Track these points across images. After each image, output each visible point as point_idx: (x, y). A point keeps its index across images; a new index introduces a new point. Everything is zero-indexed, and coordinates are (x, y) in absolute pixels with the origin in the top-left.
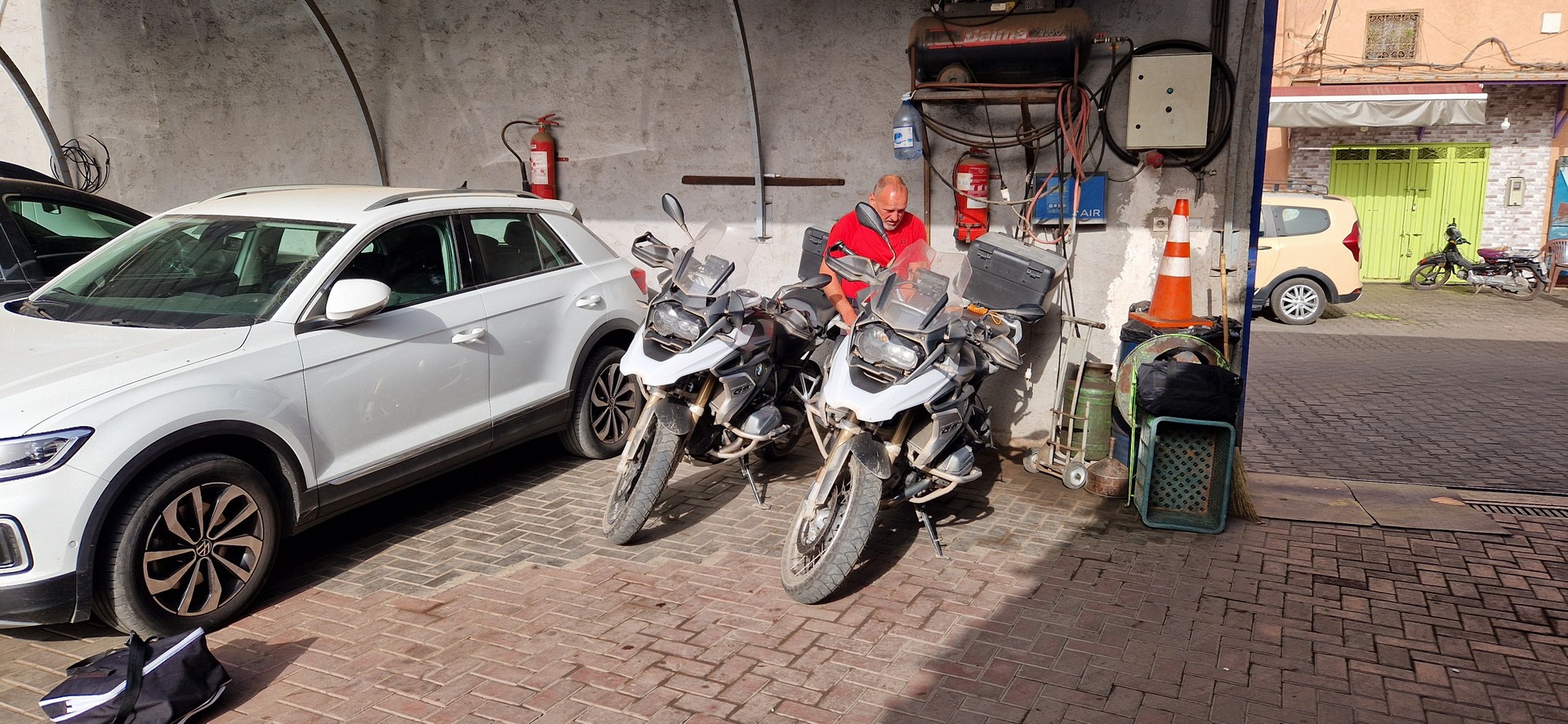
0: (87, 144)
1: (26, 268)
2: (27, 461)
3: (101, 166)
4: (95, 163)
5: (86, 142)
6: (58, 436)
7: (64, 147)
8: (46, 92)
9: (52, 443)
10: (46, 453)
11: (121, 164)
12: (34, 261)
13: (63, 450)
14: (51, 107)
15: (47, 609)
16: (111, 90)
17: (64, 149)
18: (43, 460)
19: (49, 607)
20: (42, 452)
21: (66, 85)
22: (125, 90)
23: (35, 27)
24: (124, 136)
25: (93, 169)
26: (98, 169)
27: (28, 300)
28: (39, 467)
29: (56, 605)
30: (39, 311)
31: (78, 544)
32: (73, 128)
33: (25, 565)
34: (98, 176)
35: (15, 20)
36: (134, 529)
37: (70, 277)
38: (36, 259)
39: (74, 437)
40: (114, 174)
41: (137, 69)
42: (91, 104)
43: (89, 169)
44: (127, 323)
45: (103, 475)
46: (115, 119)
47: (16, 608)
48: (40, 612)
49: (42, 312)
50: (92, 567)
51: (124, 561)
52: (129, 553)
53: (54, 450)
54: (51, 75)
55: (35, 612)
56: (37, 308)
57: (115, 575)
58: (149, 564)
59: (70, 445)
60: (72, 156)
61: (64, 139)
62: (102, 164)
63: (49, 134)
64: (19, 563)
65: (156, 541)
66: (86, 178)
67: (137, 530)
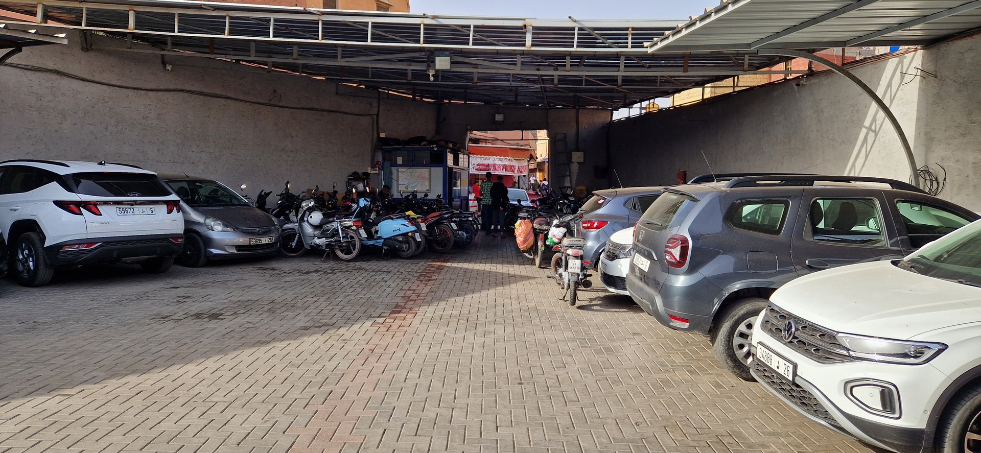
0: (934, 168)
1: (902, 240)
2: (905, 355)
3: (940, 181)
4: (936, 180)
5: (933, 167)
6: (926, 346)
7: (919, 170)
8: (913, 138)
9: (922, 348)
10: (918, 354)
11: (953, 181)
12: (906, 237)
13: (928, 354)
14: (915, 147)
15: (905, 446)
16: (955, 136)
17: (919, 172)
18: (916, 357)
19: (907, 445)
20: (915, 351)
21: (926, 134)
22: (963, 135)
23: (913, 101)
24: (958, 163)
25: (935, 184)
26: (938, 183)
27: (903, 260)
28: (912, 360)
29: (910, 444)
30: (911, 268)
31: (929, 413)
32: (926, 160)
33: (897, 415)
34: (937, 188)
35: (902, 99)
36: (963, 414)
37: (928, 249)
38: (908, 236)
39: (936, 348)
40: (947, 186)
41: (974, 121)
42: (940, 144)
43: (932, 183)
44: (968, 283)
45: (950, 375)
46: (954, 152)
47: (888, 438)
48: (900, 446)
49: (912, 268)
50: (935, 430)
51: (954, 433)
52: (958, 429)
53: (922, 353)
54: (918, 128)
55: (898, 445)
56: (910, 266)
57: (947, 440)
58: (969, 440)
59: (933, 352)
60: (923, 176)
61: (919, 166)
62: (941, 180)
63: (911, 163)
64: (894, 413)
65: (975, 427)
66: (930, 189)
67: (965, 416)
